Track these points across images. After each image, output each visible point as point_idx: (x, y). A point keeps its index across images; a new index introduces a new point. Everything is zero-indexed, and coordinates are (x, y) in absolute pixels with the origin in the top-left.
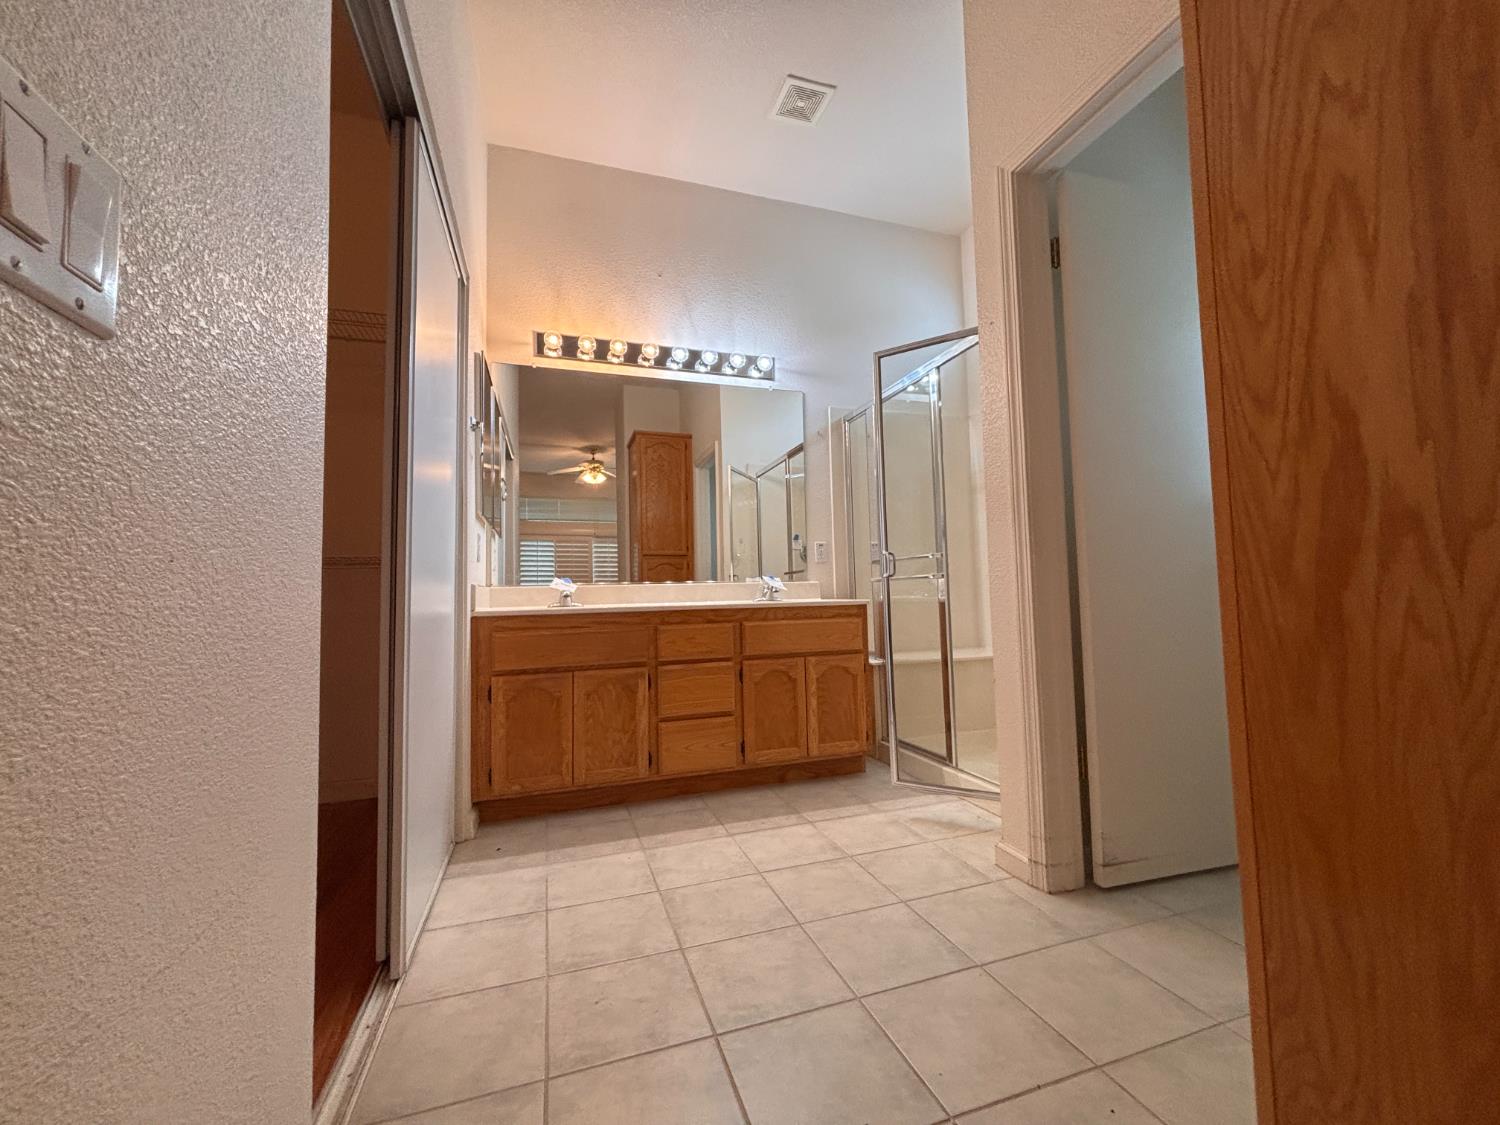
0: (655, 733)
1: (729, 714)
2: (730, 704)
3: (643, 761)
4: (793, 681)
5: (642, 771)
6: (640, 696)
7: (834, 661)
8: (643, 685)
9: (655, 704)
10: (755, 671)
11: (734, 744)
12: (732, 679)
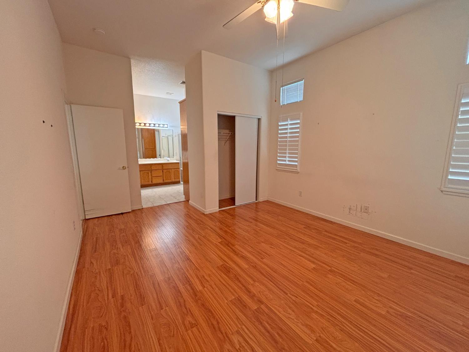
0: (152, 178)
1: (161, 176)
2: (161, 175)
3: (150, 182)
4: (170, 172)
5: (150, 183)
6: (149, 174)
7: (175, 169)
8: (150, 173)
9: (151, 175)
10: (165, 171)
11: (162, 179)
12: (162, 172)
